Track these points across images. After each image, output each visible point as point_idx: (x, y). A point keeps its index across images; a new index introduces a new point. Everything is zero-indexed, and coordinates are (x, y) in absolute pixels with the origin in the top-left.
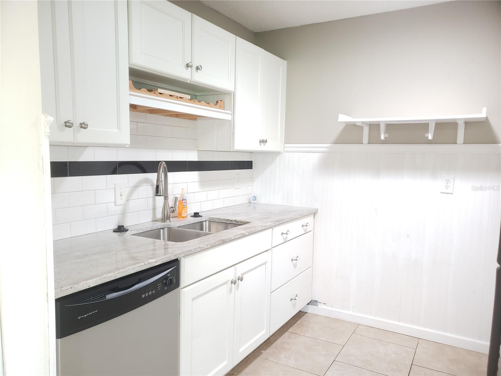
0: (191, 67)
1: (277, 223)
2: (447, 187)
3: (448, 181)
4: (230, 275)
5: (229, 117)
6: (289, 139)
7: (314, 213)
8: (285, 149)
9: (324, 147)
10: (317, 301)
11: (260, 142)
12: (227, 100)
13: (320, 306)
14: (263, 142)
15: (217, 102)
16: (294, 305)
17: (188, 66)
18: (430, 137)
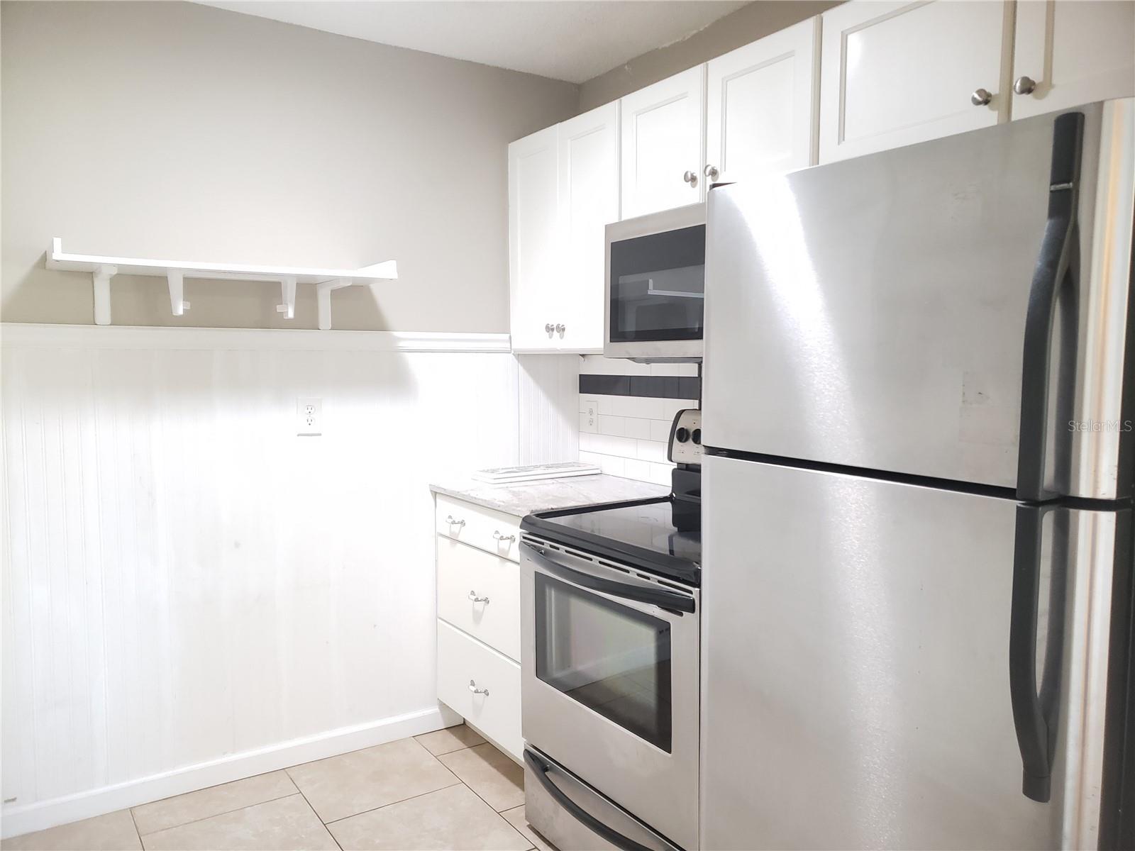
2: (310, 422)
3: (310, 408)
18: (291, 314)
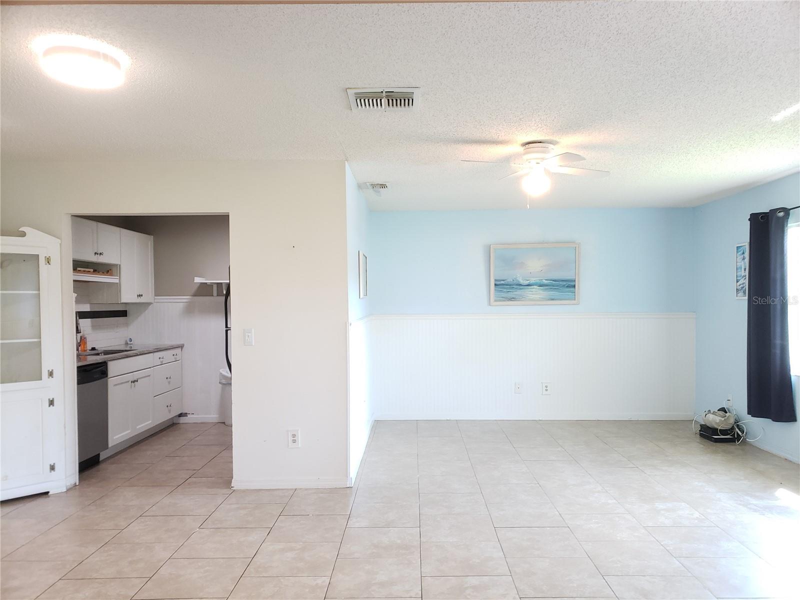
0: (98, 254)
1: (156, 350)
4: (131, 377)
5: (117, 281)
6: (158, 293)
7: (181, 347)
8: (156, 301)
9: (186, 299)
10: (186, 413)
11: (138, 296)
12: (114, 269)
13: (189, 416)
14: (140, 296)
15: (108, 271)
16: (170, 411)
17: (95, 253)
